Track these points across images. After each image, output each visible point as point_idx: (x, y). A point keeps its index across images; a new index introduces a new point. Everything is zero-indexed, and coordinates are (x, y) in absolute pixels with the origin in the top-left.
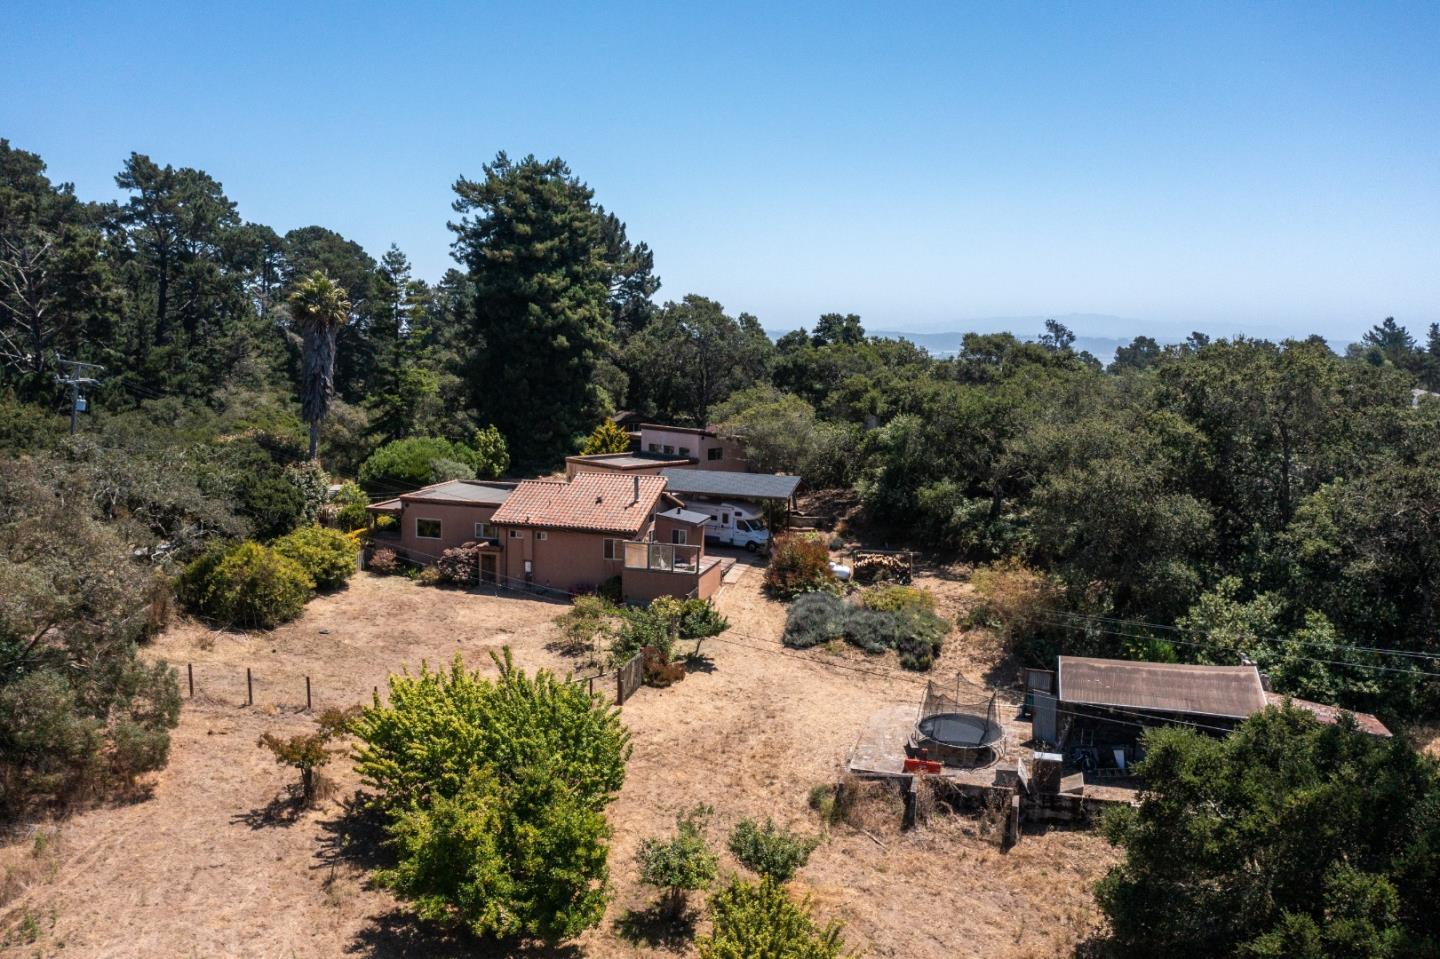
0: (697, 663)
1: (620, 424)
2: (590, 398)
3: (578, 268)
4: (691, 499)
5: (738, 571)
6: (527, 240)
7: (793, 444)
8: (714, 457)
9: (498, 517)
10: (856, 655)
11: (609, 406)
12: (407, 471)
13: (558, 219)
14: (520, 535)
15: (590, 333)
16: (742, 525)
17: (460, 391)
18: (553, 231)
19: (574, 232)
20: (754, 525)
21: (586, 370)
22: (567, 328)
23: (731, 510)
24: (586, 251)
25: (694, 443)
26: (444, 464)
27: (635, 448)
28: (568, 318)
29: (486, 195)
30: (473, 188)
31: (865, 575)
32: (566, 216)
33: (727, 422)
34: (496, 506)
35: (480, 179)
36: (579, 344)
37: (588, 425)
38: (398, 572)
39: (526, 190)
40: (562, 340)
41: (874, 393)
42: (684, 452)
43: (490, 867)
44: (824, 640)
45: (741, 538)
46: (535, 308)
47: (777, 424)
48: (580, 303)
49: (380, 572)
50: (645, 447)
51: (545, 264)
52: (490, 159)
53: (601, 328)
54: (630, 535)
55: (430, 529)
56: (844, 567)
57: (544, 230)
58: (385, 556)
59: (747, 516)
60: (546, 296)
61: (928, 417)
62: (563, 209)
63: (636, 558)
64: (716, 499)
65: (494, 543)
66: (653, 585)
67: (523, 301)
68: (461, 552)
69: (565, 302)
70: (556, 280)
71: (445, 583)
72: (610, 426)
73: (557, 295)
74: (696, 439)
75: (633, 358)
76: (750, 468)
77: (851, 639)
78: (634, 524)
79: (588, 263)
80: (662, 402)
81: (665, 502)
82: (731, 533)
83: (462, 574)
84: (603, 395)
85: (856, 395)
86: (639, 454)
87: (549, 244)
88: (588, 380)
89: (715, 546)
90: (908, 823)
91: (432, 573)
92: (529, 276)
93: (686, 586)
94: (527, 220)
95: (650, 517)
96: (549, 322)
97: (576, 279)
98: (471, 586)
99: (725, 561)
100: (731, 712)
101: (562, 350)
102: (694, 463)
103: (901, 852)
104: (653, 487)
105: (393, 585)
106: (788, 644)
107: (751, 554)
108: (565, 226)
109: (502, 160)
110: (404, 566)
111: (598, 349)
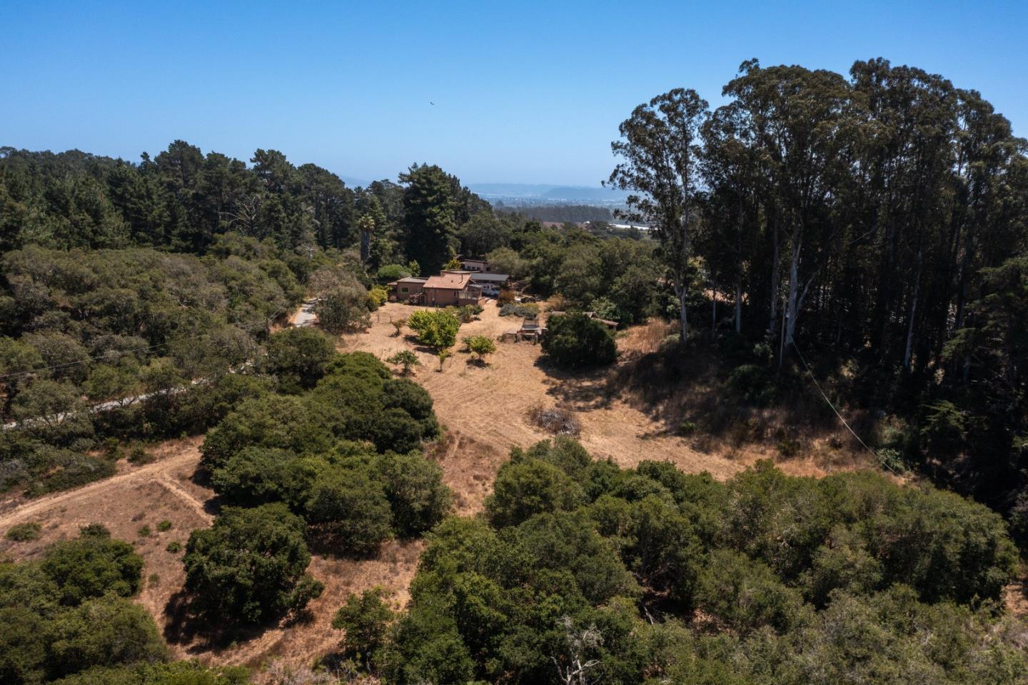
0: (476, 319)
1: (458, 259)
2: (447, 250)
3: (443, 205)
4: (479, 282)
5: (491, 301)
6: (425, 196)
7: (509, 266)
8: (488, 270)
9: (425, 286)
10: (516, 317)
11: (454, 253)
12: (391, 275)
13: (435, 188)
14: (431, 291)
15: (447, 228)
16: (493, 289)
17: (398, 247)
18: (435, 193)
19: (441, 192)
20: (497, 289)
21: (446, 240)
22: (441, 227)
23: (490, 285)
24: (445, 198)
25: (481, 266)
26: (403, 273)
27: (463, 268)
28: (440, 223)
29: (410, 179)
30: (405, 176)
31: (523, 301)
32: (439, 187)
33: (492, 259)
34: (424, 283)
35: (408, 173)
36: (444, 232)
37: (447, 258)
38: (397, 302)
39: (424, 178)
40: (438, 231)
41: (535, 250)
42: (478, 269)
43: (436, 335)
44: (508, 314)
45: (493, 293)
46: (428, 220)
47: (504, 260)
48: (444, 217)
49: (392, 302)
50: (466, 267)
51: (433, 204)
52: (411, 165)
53: (451, 226)
54: (461, 290)
55: (405, 290)
56: (518, 299)
57: (431, 192)
58: (393, 297)
59: (494, 286)
60: (432, 215)
61: (545, 258)
62: (437, 184)
63: (462, 297)
64: (486, 282)
65: (424, 293)
66: (466, 302)
67: (424, 218)
68: (415, 296)
69: (439, 217)
70: (435, 210)
71: (411, 304)
72: (455, 261)
73: (435, 215)
74: (482, 265)
75: (463, 234)
76: (497, 272)
77: (515, 314)
78: (461, 286)
79: (446, 203)
80: (474, 252)
81: (470, 282)
82: (490, 291)
83: (415, 301)
84: (452, 249)
85: (529, 251)
86: (464, 270)
87: (433, 197)
88: (446, 244)
89: (484, 295)
90: (516, 342)
91: (407, 301)
92: (426, 208)
93: (475, 302)
94: (425, 189)
95: (466, 286)
96: (434, 225)
97: (442, 209)
98: (418, 304)
99: (486, 299)
100: (483, 327)
101: (438, 234)
102: (481, 272)
103: (513, 346)
104: (467, 278)
105: (396, 305)
106: (500, 316)
107: (494, 297)
108: (439, 190)
109: (415, 166)
110: (399, 300)
111: (449, 233)
